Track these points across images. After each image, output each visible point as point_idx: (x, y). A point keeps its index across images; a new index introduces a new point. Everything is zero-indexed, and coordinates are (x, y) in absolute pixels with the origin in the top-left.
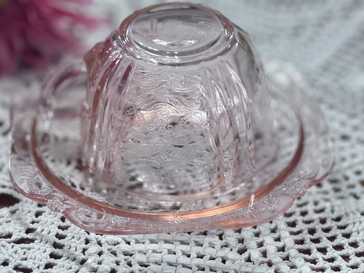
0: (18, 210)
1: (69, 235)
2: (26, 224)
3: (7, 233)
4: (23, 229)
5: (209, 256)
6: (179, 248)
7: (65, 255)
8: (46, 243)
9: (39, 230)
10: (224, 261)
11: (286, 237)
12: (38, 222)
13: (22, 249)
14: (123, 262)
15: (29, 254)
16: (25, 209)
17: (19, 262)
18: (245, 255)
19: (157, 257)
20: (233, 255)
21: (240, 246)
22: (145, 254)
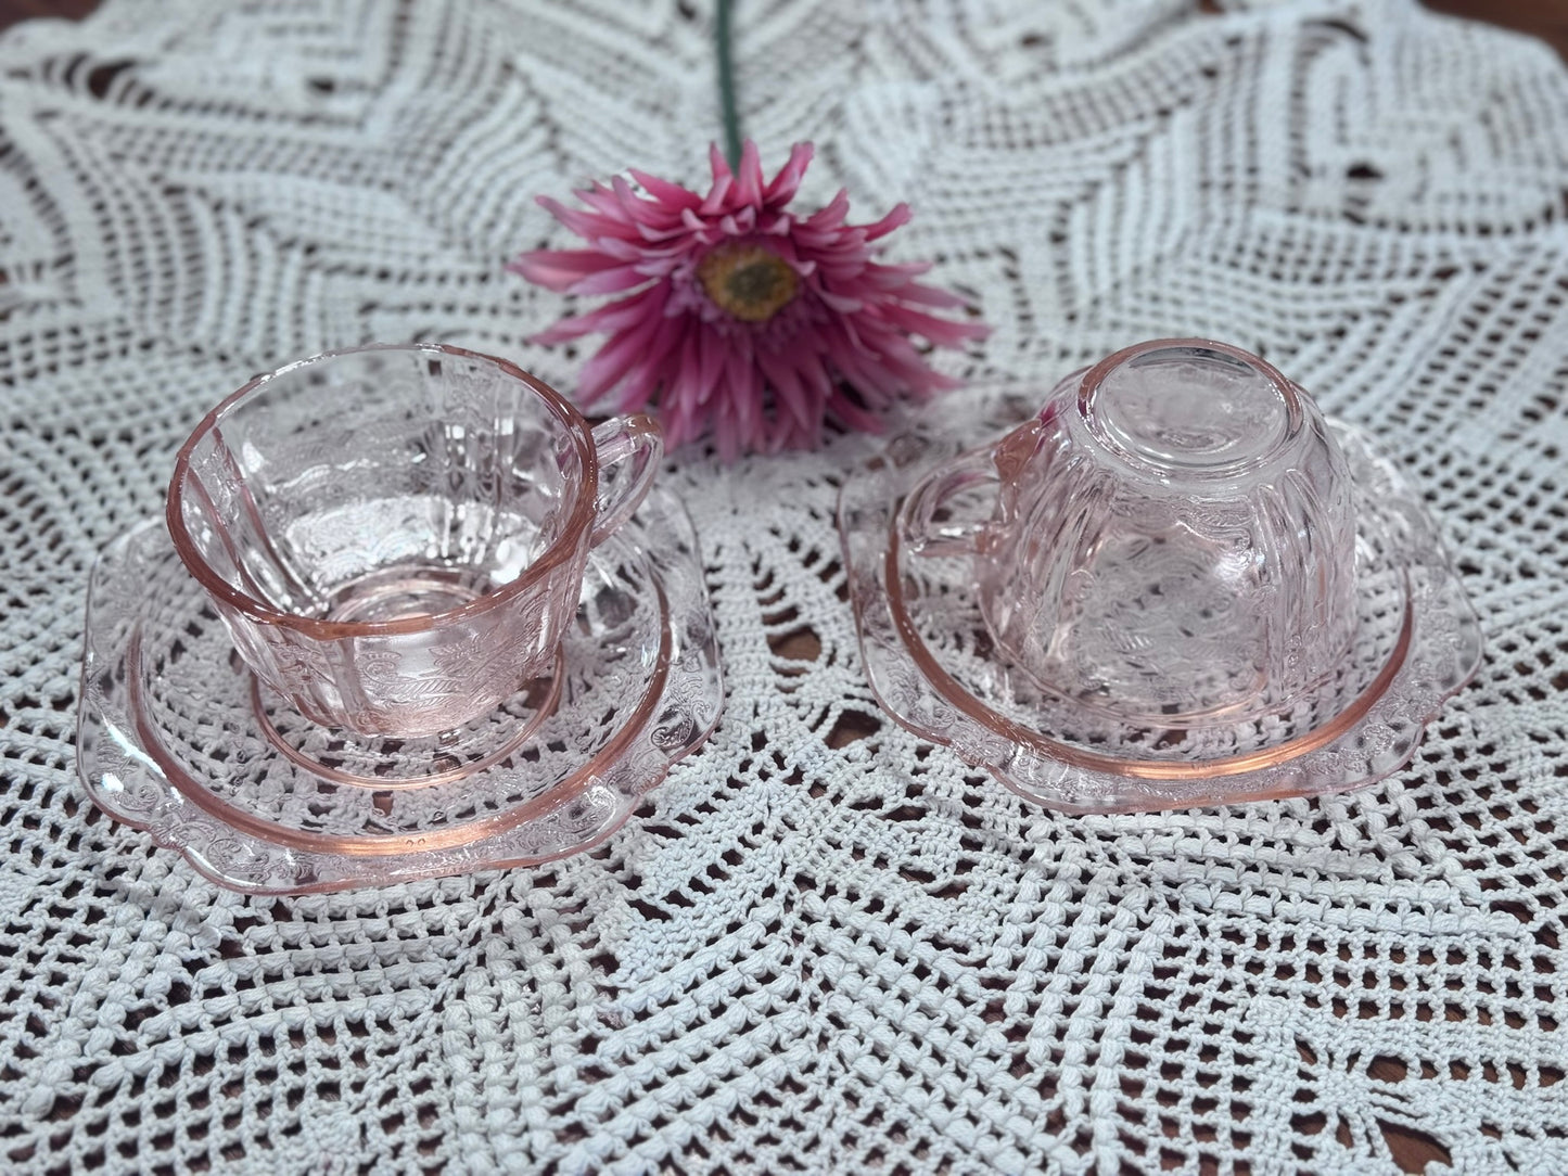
0: (882, 744)
1: (988, 797)
2: (904, 778)
3: (872, 797)
4: (902, 787)
5: (1262, 840)
6: (1204, 824)
7: (989, 841)
8: (950, 815)
9: (930, 789)
10: (1290, 848)
11: (1399, 794)
12: (925, 771)
13: (909, 831)
14: (1102, 856)
15: (924, 842)
16: (896, 741)
17: (906, 858)
18: (1329, 836)
19: (1165, 844)
20: (1306, 835)
21: (1316, 815)
22: (1140, 836)
